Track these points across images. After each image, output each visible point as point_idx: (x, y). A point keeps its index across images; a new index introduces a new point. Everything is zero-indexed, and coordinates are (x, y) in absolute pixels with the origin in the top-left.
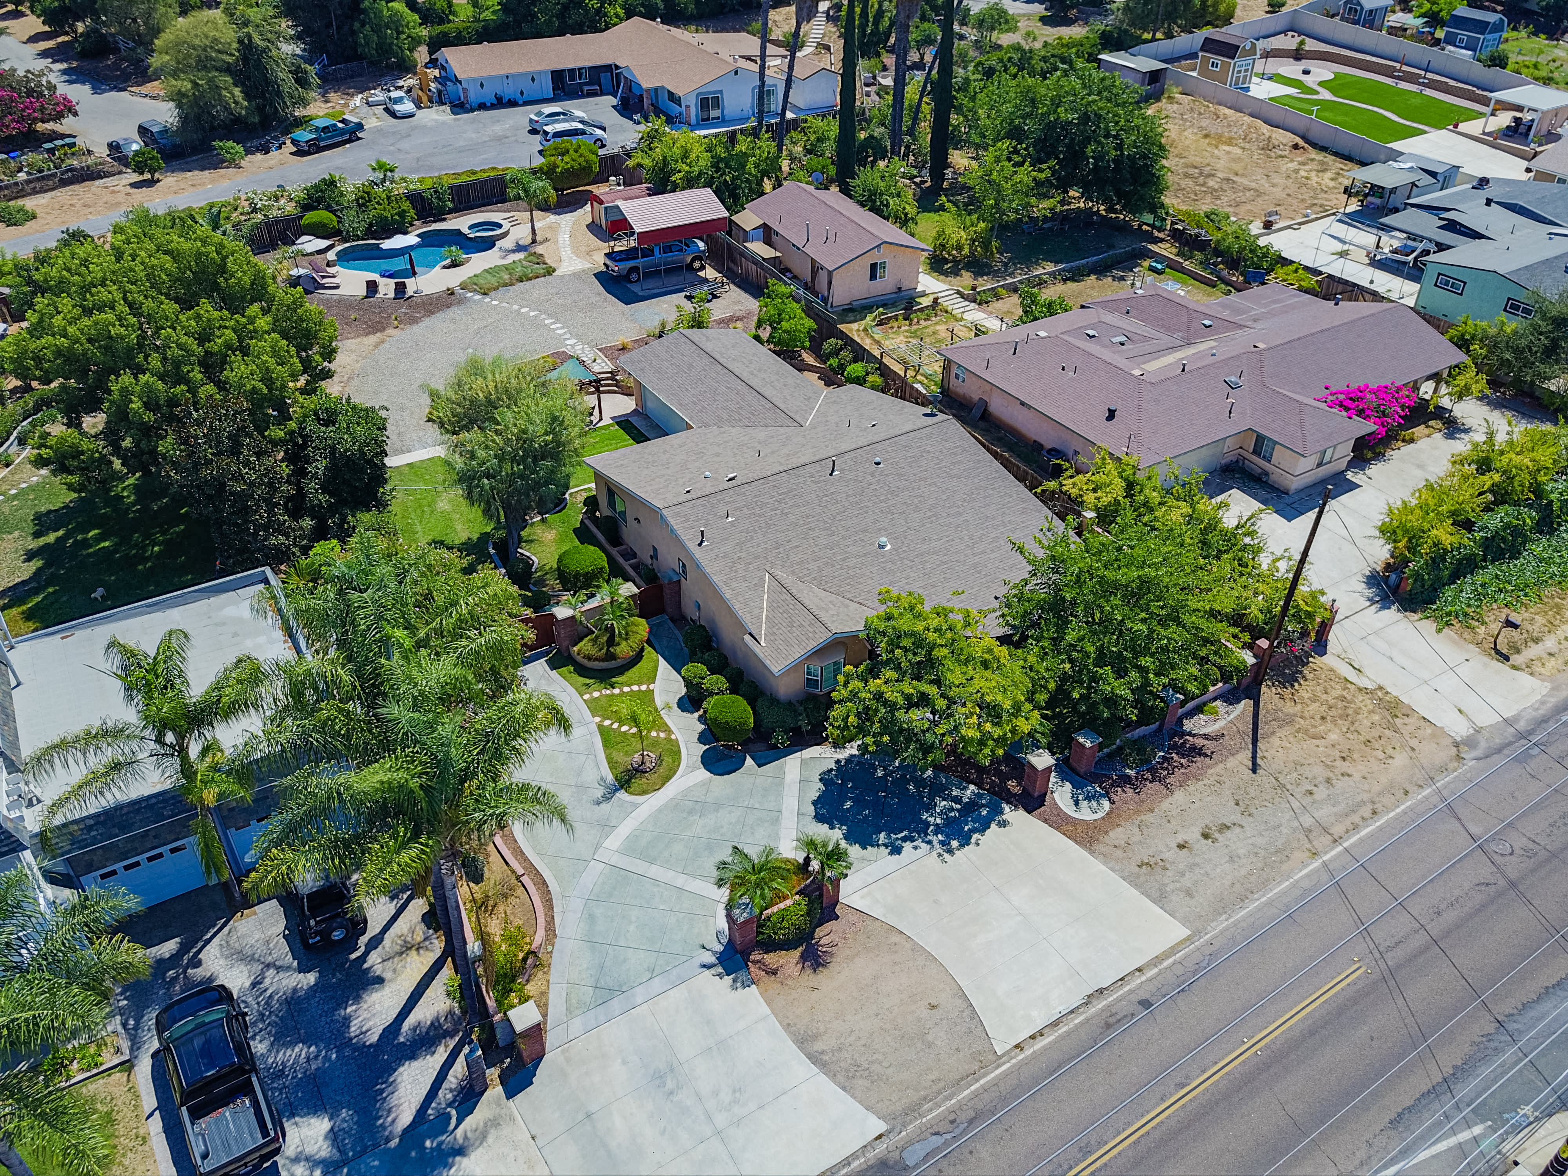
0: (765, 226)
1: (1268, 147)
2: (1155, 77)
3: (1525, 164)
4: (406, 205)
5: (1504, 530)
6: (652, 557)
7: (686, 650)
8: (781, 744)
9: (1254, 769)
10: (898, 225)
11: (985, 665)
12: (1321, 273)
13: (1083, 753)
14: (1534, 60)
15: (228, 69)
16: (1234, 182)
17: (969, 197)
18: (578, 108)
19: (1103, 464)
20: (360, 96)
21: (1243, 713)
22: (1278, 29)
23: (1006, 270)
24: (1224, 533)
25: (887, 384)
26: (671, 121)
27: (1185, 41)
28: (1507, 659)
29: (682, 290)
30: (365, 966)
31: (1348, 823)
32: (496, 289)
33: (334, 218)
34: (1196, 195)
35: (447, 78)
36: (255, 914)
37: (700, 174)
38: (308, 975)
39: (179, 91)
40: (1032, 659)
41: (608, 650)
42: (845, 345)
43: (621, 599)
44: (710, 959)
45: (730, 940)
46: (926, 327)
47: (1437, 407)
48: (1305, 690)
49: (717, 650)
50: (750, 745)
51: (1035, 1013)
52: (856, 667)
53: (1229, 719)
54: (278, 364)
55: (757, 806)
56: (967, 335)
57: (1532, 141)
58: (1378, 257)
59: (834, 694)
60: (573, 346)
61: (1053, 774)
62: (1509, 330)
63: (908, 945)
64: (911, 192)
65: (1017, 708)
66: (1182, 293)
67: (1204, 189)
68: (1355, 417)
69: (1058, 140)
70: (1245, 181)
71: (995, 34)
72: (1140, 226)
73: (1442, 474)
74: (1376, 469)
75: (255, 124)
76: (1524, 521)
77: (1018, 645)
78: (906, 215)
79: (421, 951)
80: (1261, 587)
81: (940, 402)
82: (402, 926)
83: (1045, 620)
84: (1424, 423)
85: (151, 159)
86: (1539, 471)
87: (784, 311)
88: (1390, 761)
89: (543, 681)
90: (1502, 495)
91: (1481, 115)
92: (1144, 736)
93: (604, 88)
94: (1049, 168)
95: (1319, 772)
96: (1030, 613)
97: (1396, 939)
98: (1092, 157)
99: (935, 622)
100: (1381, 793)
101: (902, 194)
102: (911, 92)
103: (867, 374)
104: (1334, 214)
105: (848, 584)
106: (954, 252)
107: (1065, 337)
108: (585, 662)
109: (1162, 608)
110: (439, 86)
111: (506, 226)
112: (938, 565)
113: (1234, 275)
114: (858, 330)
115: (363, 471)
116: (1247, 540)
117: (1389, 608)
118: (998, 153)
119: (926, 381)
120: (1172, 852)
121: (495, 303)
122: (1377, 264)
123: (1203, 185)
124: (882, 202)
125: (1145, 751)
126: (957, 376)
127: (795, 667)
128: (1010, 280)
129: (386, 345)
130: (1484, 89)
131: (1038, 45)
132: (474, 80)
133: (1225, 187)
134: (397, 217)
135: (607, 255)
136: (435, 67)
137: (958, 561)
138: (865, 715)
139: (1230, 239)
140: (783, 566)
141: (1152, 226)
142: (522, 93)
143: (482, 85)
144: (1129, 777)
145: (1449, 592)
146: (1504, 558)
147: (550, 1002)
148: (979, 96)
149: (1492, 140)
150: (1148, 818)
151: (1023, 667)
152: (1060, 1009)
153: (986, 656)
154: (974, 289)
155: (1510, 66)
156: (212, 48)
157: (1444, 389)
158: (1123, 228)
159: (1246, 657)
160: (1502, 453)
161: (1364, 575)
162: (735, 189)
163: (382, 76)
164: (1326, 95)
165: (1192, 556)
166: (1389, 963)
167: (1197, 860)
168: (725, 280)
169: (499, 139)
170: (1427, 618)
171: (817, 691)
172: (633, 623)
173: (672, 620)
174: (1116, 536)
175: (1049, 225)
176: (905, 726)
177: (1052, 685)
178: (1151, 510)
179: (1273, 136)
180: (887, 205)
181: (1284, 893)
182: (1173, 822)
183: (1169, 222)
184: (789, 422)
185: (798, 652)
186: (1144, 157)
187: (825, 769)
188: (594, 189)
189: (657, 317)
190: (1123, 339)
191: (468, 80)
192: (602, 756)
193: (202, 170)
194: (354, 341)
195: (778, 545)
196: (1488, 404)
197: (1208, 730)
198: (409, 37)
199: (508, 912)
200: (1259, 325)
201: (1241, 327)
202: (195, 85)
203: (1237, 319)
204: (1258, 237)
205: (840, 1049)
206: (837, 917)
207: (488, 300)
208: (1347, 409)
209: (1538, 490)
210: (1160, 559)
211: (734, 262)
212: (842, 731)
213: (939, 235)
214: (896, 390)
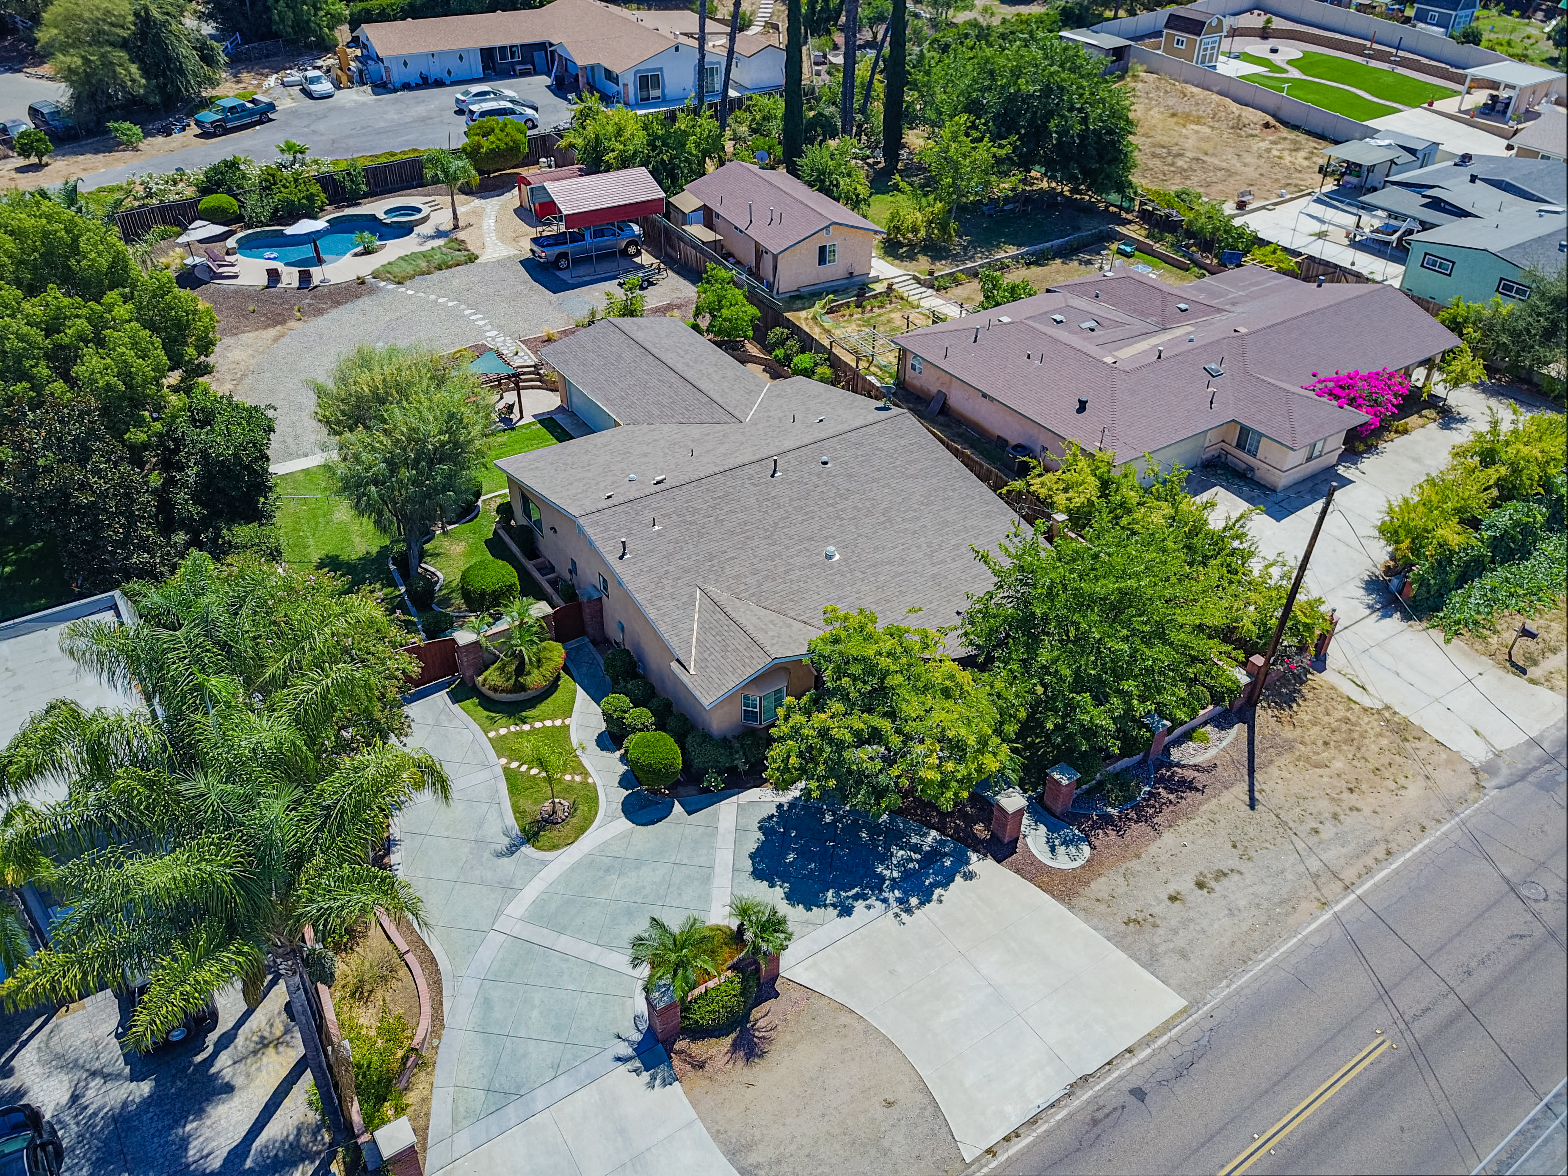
0: (705, 208)
1: (1238, 126)
2: (1119, 53)
3: (1505, 142)
4: (315, 188)
5: (1514, 528)
6: (571, 572)
7: (608, 678)
8: (715, 787)
9: (1252, 804)
10: (849, 206)
11: (946, 693)
12: (1300, 254)
13: (1060, 791)
14: (1507, 38)
15: (124, 44)
16: (1204, 162)
17: (925, 178)
18: (510, 87)
19: (1075, 460)
20: (275, 76)
21: (1236, 739)
22: (1243, 8)
23: (965, 254)
24: (1209, 535)
25: (837, 376)
26: (607, 99)
27: (1146, 19)
28: (1524, 672)
29: (615, 278)
30: (213, 1070)
31: (1359, 866)
32: (411, 277)
33: (235, 202)
34: (1165, 175)
35: (369, 57)
36: (84, 1007)
37: (635, 152)
38: (142, 1084)
39: (69, 67)
40: (999, 685)
41: (516, 680)
42: (792, 334)
43: (531, 622)
44: (626, 1050)
45: (650, 1028)
46: (880, 315)
47: (1430, 396)
48: (1304, 712)
49: (643, 677)
50: (680, 789)
51: (1008, 1109)
52: (798, 698)
53: (1221, 746)
54: (139, 358)
55: (685, 861)
56: (925, 323)
57: (1510, 118)
58: (1358, 238)
59: (772, 731)
60: (493, 339)
61: (1026, 815)
62: (1504, 312)
63: (860, 1027)
64: (863, 173)
65: (983, 742)
66: (1154, 277)
67: (1172, 169)
68: (1346, 406)
69: (1019, 115)
70: (1215, 161)
71: (951, 12)
72: (1107, 207)
73: (1443, 468)
74: (1368, 463)
75: (157, 104)
76: (1535, 517)
77: (983, 668)
78: (857, 195)
79: (281, 1049)
80: (1253, 596)
81: (894, 394)
82: (258, 1020)
83: (1014, 638)
84: (1418, 412)
85: (37, 141)
86: (1548, 462)
87: (724, 297)
88: (1402, 792)
89: (443, 717)
90: (1509, 490)
91: (1456, 93)
92: (1127, 768)
93: (538, 68)
94: (1010, 143)
95: (1324, 806)
96: (997, 631)
97: (1423, 1005)
98: (1056, 132)
99: (889, 644)
100: (1395, 830)
101: (853, 173)
102: (862, 70)
103: (816, 365)
104: (1309, 194)
105: (792, 600)
106: (910, 235)
107: (1030, 323)
108: (491, 693)
109: (1145, 623)
110: (360, 66)
111: (426, 210)
112: (893, 577)
113: (1207, 257)
114: (807, 319)
115: (239, 478)
116: (1236, 544)
117: (1391, 616)
118: (955, 128)
119: (880, 373)
120: (1163, 905)
121: (410, 292)
122: (1355, 245)
123: (1172, 165)
124: (831, 182)
125: (1129, 786)
126: (913, 367)
127: (730, 698)
128: (970, 265)
129: (286, 340)
130: (1457, 67)
131: (996, 22)
132: (396, 58)
133: (1195, 167)
134: (304, 201)
135: (534, 240)
136: (357, 47)
137: (915, 572)
138: (809, 755)
139: (1203, 220)
140: (717, 581)
141: (1120, 207)
142: (449, 72)
143: (405, 64)
144: (1111, 816)
145: (1456, 597)
146: (1514, 559)
147: (433, 1110)
148: (934, 70)
149: (1468, 118)
150: (1134, 864)
151: (989, 694)
152: (1039, 1102)
153: (947, 683)
154: (931, 273)
155: (1484, 43)
156: (104, 20)
157: (1436, 376)
158: (1089, 209)
159: (1239, 676)
160: (1507, 443)
161: (1362, 580)
162: (673, 169)
163: (300, 55)
164: (1295, 73)
165: (1177, 562)
166: (1417, 1036)
167: (1192, 914)
168: (662, 266)
169: (423, 120)
170: (1434, 627)
171: (756, 725)
172: (544, 648)
173: (594, 642)
174: (1091, 541)
175: (1011, 206)
176: (854, 767)
177: (1022, 714)
178: (1129, 511)
179: (1243, 114)
180: (837, 186)
181: (1291, 952)
182: (1163, 870)
183: (1137, 203)
184: (727, 418)
185: (732, 681)
186: (1110, 132)
187: (765, 816)
188: (524, 172)
189: (587, 306)
190: (1093, 324)
191: (390, 59)
192: (507, 804)
193: (95, 154)
194: (250, 335)
195: (711, 557)
196: (1484, 392)
197: (1198, 760)
198: (327, 13)
199: (388, 999)
200: (1239, 309)
201: (1219, 310)
202: (86, 61)
203: (1213, 303)
204: (1233, 217)
205: (779, 1162)
206: (777, 995)
207: (402, 289)
208: (1337, 397)
209: (1547, 484)
210: (1143, 567)
211: (673, 247)
212: (783, 773)
213: (894, 217)
214: (848, 383)
